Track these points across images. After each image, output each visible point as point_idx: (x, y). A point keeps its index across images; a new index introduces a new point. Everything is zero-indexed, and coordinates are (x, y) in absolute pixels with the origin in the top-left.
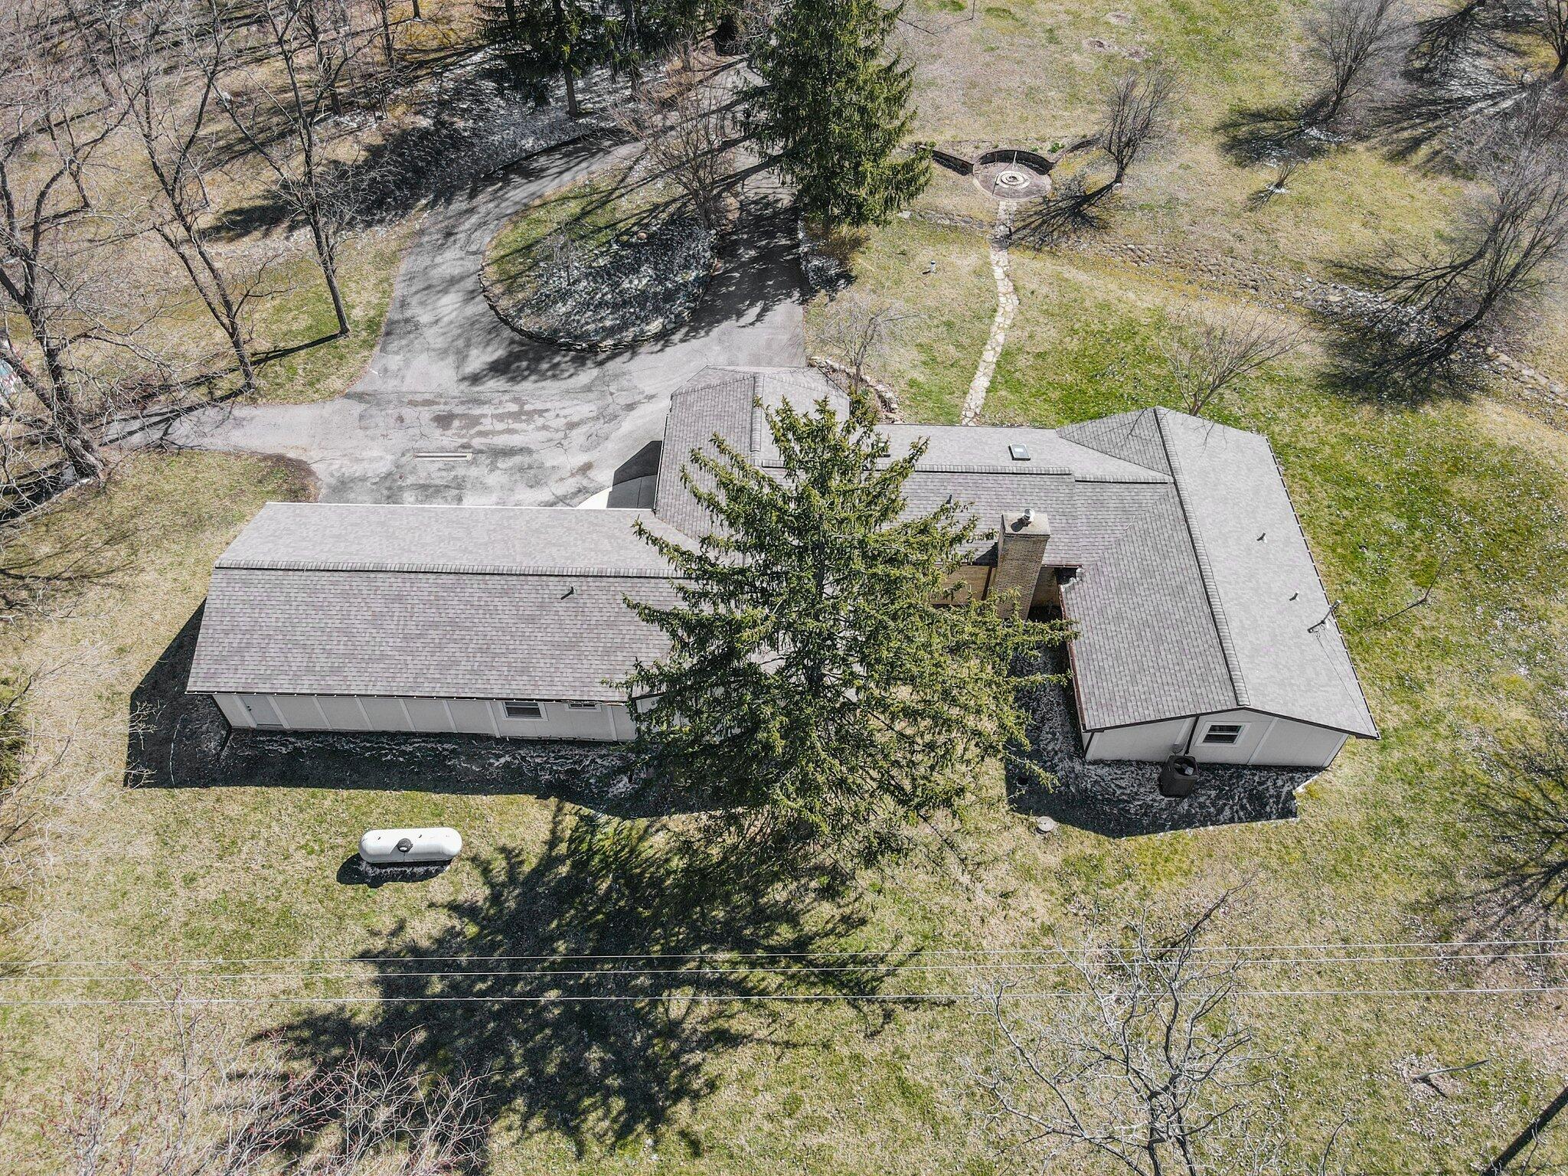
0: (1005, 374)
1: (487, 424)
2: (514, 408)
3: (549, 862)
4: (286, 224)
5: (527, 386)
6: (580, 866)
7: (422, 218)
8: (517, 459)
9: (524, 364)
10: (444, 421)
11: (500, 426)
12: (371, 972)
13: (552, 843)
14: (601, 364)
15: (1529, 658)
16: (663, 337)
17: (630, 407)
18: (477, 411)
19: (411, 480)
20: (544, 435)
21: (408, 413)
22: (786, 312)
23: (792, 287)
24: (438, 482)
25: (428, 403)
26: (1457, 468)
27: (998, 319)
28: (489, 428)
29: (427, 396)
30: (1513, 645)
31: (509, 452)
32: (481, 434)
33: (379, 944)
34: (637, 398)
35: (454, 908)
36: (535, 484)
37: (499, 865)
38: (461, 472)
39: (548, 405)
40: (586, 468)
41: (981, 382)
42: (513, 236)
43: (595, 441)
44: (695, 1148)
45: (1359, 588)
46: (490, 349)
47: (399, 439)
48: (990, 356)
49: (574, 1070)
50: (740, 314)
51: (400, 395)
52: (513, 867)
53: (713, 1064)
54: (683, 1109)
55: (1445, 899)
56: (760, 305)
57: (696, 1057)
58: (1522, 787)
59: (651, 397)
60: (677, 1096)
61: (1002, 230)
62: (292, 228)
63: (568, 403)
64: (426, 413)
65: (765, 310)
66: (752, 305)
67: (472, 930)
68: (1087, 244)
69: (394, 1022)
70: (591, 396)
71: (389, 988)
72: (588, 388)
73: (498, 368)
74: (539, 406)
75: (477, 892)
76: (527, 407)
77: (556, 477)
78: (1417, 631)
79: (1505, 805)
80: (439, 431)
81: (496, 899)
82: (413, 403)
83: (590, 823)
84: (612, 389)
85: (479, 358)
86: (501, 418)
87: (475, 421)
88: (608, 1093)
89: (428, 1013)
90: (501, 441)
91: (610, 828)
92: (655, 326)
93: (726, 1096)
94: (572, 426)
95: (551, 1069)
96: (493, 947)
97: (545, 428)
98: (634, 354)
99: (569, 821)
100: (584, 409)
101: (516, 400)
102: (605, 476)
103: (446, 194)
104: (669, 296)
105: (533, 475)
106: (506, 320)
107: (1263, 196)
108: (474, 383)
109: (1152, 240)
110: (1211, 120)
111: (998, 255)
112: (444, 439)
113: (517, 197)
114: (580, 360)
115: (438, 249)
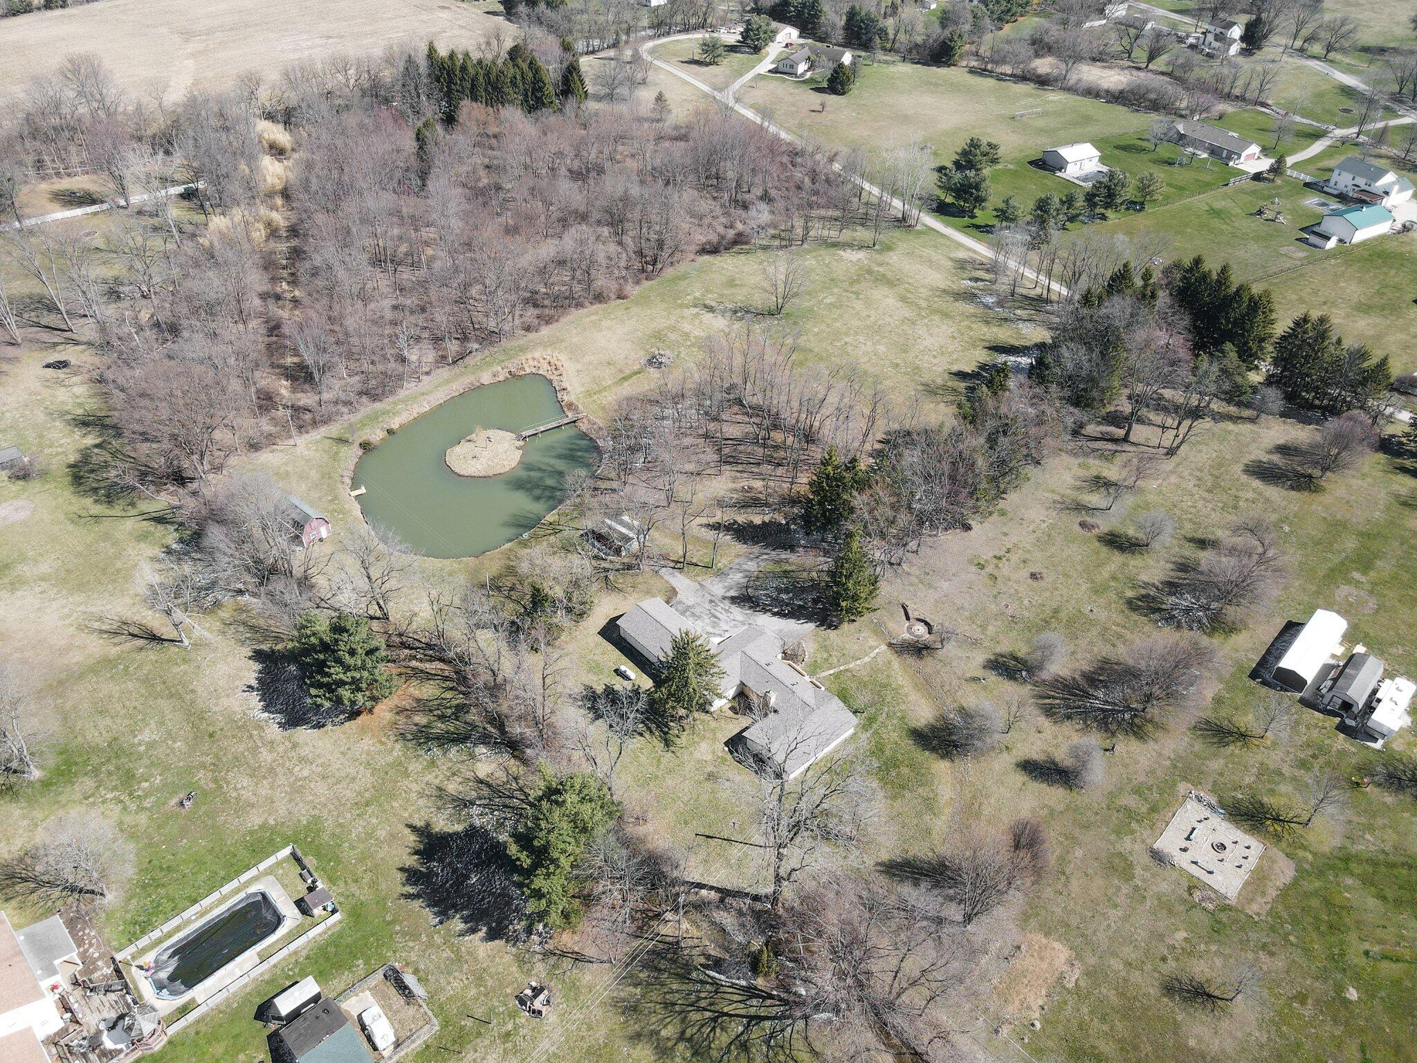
0: (837, 676)
1: (718, 609)
2: (727, 609)
3: (644, 692)
4: (725, 532)
5: (733, 606)
7: (756, 549)
8: (716, 620)
9: (739, 601)
10: (711, 601)
11: (720, 611)
12: (604, 687)
13: (647, 690)
14: (755, 611)
16: (775, 614)
17: (750, 624)
18: (719, 604)
19: (692, 610)
20: (726, 618)
21: (706, 594)
22: (811, 626)
23: (819, 621)
24: (697, 614)
25: (712, 595)
26: (911, 766)
27: (858, 661)
29: (714, 594)
31: (716, 617)
32: (715, 610)
33: (610, 684)
34: (753, 624)
35: (625, 687)
36: (713, 628)
37: (637, 687)
38: (703, 615)
40: (727, 631)
41: (832, 672)
42: (770, 567)
43: (735, 627)
46: (736, 592)
47: (699, 600)
48: (842, 668)
50: (799, 620)
51: (709, 590)
52: (638, 689)
59: (756, 625)
61: (894, 641)
62: (726, 534)
63: (738, 614)
64: (710, 598)
65: (806, 622)
66: (805, 619)
67: (624, 692)
68: (910, 660)
69: (601, 696)
70: (745, 616)
71: (605, 691)
72: (746, 614)
73: (733, 598)
74: (733, 612)
75: (630, 688)
76: (730, 610)
77: (719, 629)
80: (708, 603)
81: (631, 691)
82: (709, 594)
84: (751, 618)
85: (733, 593)
86: (722, 609)
87: (717, 606)
90: (717, 614)
92: (775, 611)
93: (634, 742)
94: (733, 620)
97: (728, 617)
98: (765, 614)
100: (740, 618)
101: (730, 607)
102: (728, 636)
103: (767, 546)
104: (788, 605)
105: (715, 625)
106: (747, 587)
107: (975, 679)
108: (724, 598)
109: (928, 670)
110: (998, 650)
111: (884, 647)
112: (707, 606)
113: (783, 556)
114: (751, 608)
115: (751, 560)
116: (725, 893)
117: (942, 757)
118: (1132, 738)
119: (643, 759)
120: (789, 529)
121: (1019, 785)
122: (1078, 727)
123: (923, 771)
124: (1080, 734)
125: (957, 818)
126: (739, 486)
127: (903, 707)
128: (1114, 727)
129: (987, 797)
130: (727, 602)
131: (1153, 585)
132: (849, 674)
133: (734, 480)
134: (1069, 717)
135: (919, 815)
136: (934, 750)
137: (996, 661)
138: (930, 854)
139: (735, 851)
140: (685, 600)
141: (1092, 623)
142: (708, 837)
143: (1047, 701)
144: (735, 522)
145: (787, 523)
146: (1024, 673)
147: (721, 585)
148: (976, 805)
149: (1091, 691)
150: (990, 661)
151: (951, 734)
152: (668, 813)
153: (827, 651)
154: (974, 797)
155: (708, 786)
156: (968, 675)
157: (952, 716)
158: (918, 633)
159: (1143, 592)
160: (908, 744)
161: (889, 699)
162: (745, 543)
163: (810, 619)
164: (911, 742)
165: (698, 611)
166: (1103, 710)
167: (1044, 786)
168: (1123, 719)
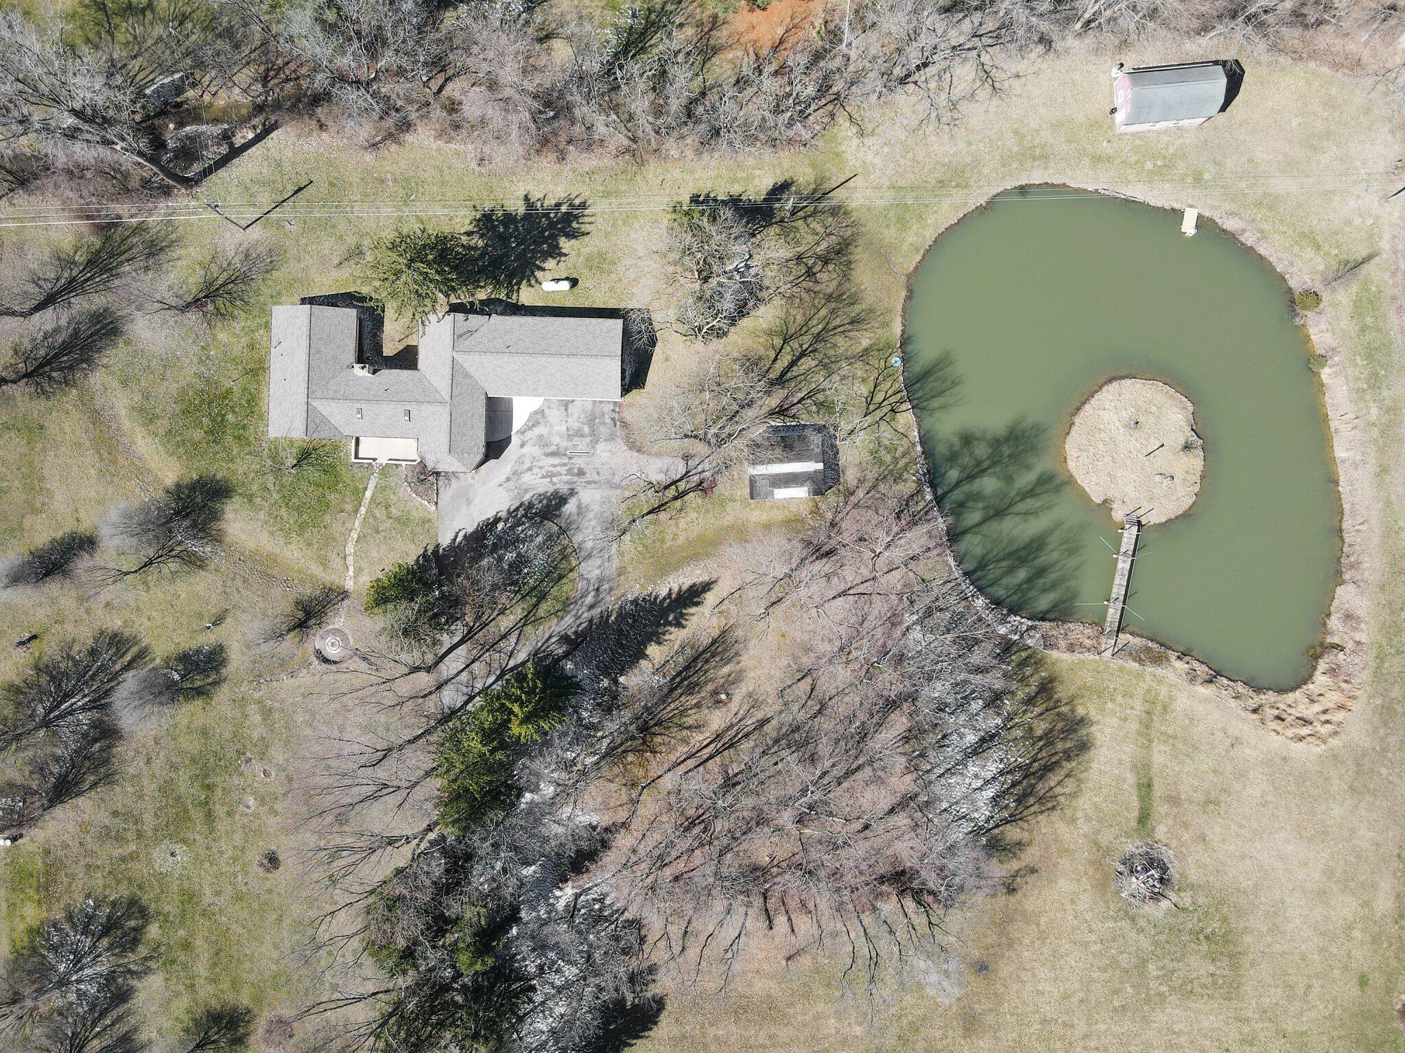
0: (358, 494)
1: (563, 470)
2: (554, 479)
3: (519, 283)
4: (673, 596)
5: (551, 489)
6: (510, 283)
7: (611, 602)
8: (549, 451)
9: (553, 503)
10: (581, 473)
11: (558, 469)
12: (563, 251)
13: (519, 289)
14: (521, 504)
15: (208, 358)
16: (497, 520)
17: (508, 479)
18: (569, 477)
19: (588, 440)
20: (541, 464)
21: (596, 478)
22: (445, 540)
23: (444, 555)
24: (577, 439)
25: (589, 483)
26: (196, 445)
27: (356, 536)
28: (563, 468)
29: (590, 486)
30: (211, 363)
31: (553, 454)
32: (565, 465)
33: (563, 259)
34: (505, 485)
35: (544, 270)
36: (541, 437)
37: (533, 282)
38: (570, 444)
39: (541, 481)
40: (522, 445)
41: (368, 494)
42: (566, 588)
43: (520, 461)
44: (474, 207)
45: (252, 387)
46: (568, 512)
47: (597, 462)
48: (363, 510)
49: (506, 227)
50: (465, 536)
51: (600, 487)
52: (529, 281)
53: (470, 228)
54: (478, 217)
55: (267, 272)
56: (457, 544)
57: (475, 229)
58: (230, 310)
59: (500, 485)
60: (479, 220)
61: (346, 603)
62: (670, 594)
63: (534, 482)
64: (589, 477)
65: (454, 540)
66: (460, 543)
67: (538, 262)
68: (307, 591)
69: (554, 237)
70: (524, 487)
71: (557, 247)
72: (526, 491)
73: (563, 500)
74: (544, 480)
75: (539, 274)
76: (549, 480)
77: (534, 440)
78: (240, 368)
79: (238, 303)
80: (582, 466)
81: (533, 273)
82: (595, 482)
83: (507, 295)
84: (516, 491)
85: (570, 508)
86: (559, 474)
87: (569, 472)
88: (497, 220)
89: (545, 240)
90: (556, 461)
91: (502, 296)
92: (500, 526)
93: (468, 221)
94: (530, 469)
95: (512, 226)
96: (531, 258)
97: (541, 468)
98: (509, 510)
99: (514, 297)
100: (527, 478)
101: (554, 484)
102: (515, 440)
103: (604, 618)
104: (495, 547)
105: (542, 441)
106: (563, 531)
107: (218, 620)
108: (572, 492)
109: (277, 592)
110: (225, 688)
111: (349, 585)
112: (579, 462)
113: (569, 619)
114: (531, 506)
115: (601, 580)
116: (235, 152)
117: (178, 486)
118: (18, 681)
119: (440, 211)
120: (607, 675)
121: (82, 515)
122: (76, 648)
123: (181, 450)
124: (69, 639)
125: (114, 426)
126: (739, 693)
127: (262, 515)
128: (44, 679)
129: (101, 474)
130: (564, 489)
131: (138, 975)
132: (349, 507)
133: (755, 702)
134: (93, 653)
135: (146, 396)
136: (195, 487)
137: (216, 669)
138: (105, 361)
139: (265, 199)
140: (610, 446)
141: (161, 833)
142: (300, 189)
143: (128, 658)
144: (679, 625)
145: (616, 682)
146: (177, 677)
147: (596, 508)
148: (105, 455)
149: (96, 714)
150: (223, 663)
151: (194, 525)
152: (355, 178)
153: (398, 520)
154: (114, 462)
155: (351, 240)
156: (229, 620)
157: (208, 549)
158: (330, 640)
159: (143, 951)
160: (220, 471)
161: (283, 511)
162: (635, 602)
163: (453, 548)
164: (219, 476)
165: (582, 444)
166: (67, 696)
167: (59, 535)
168: (41, 701)
